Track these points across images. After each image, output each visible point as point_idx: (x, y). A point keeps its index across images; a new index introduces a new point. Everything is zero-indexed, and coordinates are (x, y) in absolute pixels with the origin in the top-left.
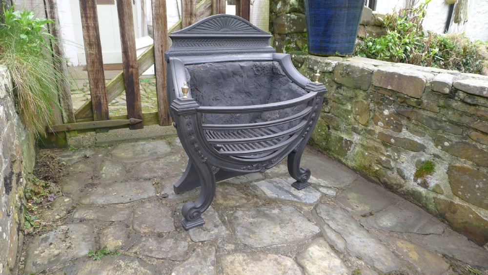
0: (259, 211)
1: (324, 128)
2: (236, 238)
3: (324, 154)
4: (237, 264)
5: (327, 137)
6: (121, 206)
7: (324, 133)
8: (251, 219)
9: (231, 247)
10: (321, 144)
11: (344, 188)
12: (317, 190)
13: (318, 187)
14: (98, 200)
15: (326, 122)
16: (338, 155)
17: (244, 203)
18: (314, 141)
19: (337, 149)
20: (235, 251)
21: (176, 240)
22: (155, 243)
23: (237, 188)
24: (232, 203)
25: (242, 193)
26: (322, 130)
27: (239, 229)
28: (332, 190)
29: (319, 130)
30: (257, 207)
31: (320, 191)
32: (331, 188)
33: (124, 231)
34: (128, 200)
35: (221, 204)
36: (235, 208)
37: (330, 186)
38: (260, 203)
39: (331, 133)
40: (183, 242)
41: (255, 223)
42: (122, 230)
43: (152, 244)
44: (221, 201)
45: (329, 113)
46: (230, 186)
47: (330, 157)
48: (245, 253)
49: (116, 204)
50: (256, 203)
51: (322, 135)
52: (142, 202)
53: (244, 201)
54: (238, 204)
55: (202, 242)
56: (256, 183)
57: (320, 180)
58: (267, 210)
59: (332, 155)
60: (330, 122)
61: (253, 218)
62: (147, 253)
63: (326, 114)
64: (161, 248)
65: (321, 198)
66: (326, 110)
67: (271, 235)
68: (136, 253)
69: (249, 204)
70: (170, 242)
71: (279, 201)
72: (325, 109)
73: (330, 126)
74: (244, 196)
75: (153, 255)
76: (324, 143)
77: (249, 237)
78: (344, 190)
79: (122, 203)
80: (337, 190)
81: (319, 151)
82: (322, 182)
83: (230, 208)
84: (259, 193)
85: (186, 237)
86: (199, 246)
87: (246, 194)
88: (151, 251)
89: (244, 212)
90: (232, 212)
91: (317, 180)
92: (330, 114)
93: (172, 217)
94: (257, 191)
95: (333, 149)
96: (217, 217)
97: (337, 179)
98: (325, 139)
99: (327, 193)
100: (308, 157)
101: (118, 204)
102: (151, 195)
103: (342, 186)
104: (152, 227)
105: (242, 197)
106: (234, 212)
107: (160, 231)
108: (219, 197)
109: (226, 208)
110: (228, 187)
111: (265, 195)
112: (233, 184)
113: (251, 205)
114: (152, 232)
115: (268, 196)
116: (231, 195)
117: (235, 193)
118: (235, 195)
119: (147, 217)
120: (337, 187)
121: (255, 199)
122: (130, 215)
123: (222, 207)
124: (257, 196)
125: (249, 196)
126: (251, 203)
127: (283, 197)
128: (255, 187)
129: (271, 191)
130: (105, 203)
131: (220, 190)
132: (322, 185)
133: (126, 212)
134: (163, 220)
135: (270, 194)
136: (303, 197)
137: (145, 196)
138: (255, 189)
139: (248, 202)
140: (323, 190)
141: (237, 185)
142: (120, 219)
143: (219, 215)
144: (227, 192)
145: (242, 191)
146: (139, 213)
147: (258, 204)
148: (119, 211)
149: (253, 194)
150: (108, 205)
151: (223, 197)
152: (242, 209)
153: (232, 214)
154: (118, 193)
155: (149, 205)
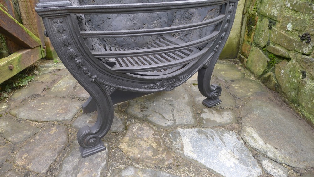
1: (297, 75)
3: (290, 107)
5: (299, 88)
6: (33, 124)
7: (296, 81)
10: (289, 94)
11: (303, 171)
12: (259, 162)
14: (21, 113)
15: (301, 66)
16: (310, 113)
17: (148, 158)
18: (281, 88)
19: (309, 106)
23: (155, 131)
24: (134, 152)
25: (155, 139)
26: (294, 77)
28: (282, 170)
29: (290, 76)
30: (159, 168)
31: (261, 166)
32: (281, 164)
34: (45, 119)
35: (121, 151)
36: (129, 161)
37: (280, 159)
38: (166, 163)
39: (306, 82)
44: (123, 146)
45: (308, 55)
46: (149, 126)
47: (298, 114)
49: (31, 121)
50: (162, 161)
51: (292, 83)
52: (53, 124)
53: (150, 153)
54: (139, 156)
56: (180, 130)
57: (268, 145)
59: (301, 111)
60: (307, 68)
63: (303, 56)
66: (305, 51)
69: (153, 160)
71: (194, 167)
72: (304, 49)
73: (307, 74)
74: (154, 145)
76: (293, 94)
78: (301, 174)
79: (37, 121)
80: (291, 171)
81: (285, 101)
82: (272, 151)
83: (125, 159)
84: (176, 145)
87: (159, 144)
89: (136, 172)
90: (122, 167)
91: (264, 145)
92: (309, 57)
94: (176, 141)
95: (303, 104)
96: (99, 170)
97: (297, 152)
98: (295, 89)
99: (272, 173)
100: (266, 107)
101: (33, 121)
102: (66, 118)
103: (301, 166)
104: (30, 161)
105: (151, 147)
106: (125, 168)
107: (31, 169)
108: (127, 138)
109: (122, 158)
110: (146, 128)
111: (182, 150)
112: (155, 125)
113: (154, 162)
114: (24, 167)
115: (185, 153)
116: (142, 140)
117: (147, 138)
118: (146, 142)
119: (38, 145)
120: (293, 165)
121: (165, 153)
122: (30, 137)
123: (120, 154)
124: (171, 149)
125: (160, 147)
126: (156, 160)
127: (203, 161)
128: (177, 136)
129: (194, 147)
130: (24, 118)
131: (135, 128)
132: (270, 155)
133: (29, 133)
134: (48, 154)
135: (189, 151)
136: (232, 169)
137: (61, 118)
138: (175, 138)
139: (153, 156)
140: (268, 166)
141: (159, 127)
142: (16, 140)
143: (106, 166)
144: (140, 135)
145: (158, 137)
146: (38, 138)
147: (164, 163)
148: (26, 130)
149: (168, 145)
150: (25, 120)
151: (131, 140)
152: (137, 166)
153: (121, 170)
154: (44, 109)
155: (54, 130)
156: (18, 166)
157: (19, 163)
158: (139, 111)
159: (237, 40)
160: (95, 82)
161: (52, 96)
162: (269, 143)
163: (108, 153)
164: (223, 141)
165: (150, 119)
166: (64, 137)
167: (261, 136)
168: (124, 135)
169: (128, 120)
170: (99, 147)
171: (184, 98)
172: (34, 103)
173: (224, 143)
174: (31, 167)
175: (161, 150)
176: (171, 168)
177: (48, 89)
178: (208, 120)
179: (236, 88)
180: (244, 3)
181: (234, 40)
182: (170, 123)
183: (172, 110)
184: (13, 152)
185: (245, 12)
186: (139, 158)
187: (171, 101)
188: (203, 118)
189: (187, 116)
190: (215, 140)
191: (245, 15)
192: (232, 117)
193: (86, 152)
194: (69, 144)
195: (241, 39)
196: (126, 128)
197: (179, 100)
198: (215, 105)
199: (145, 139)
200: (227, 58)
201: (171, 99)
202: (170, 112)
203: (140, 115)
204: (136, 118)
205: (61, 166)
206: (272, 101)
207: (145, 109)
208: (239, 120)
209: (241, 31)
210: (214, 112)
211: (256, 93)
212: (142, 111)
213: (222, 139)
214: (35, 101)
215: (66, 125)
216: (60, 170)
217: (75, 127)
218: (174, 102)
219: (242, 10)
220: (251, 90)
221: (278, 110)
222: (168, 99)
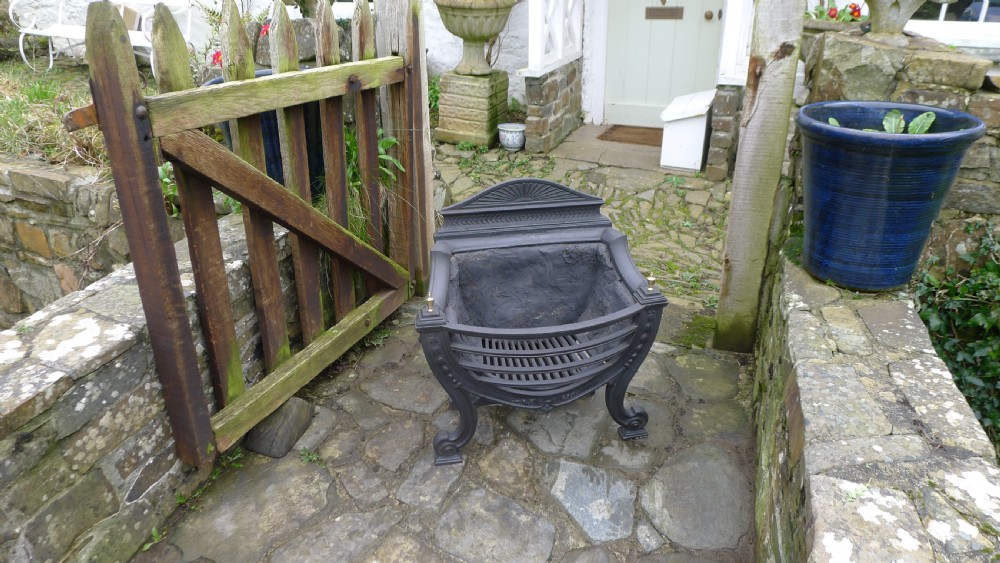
0: (505, 505)
2: (434, 522)
4: (397, 552)
6: (386, 410)
8: (482, 510)
9: (418, 528)
11: (682, 550)
12: (636, 525)
13: (644, 520)
14: (373, 391)
17: (507, 484)
20: (417, 536)
21: (383, 484)
22: (363, 474)
23: (530, 455)
24: (494, 474)
25: (525, 465)
27: (453, 512)
28: (657, 541)
30: (514, 498)
31: (634, 530)
32: (661, 534)
33: (354, 444)
34: (400, 406)
35: (480, 468)
36: (483, 481)
37: (665, 530)
40: (385, 490)
41: (480, 517)
42: (354, 441)
43: (359, 473)
46: (526, 447)
48: (422, 545)
49: (384, 404)
50: (520, 492)
52: (408, 415)
53: (511, 480)
54: (497, 480)
55: (401, 503)
56: (562, 461)
57: (665, 511)
58: (516, 510)
61: (487, 509)
62: (345, 481)
64: (362, 484)
65: (618, 542)
67: (475, 545)
68: (338, 474)
69: (510, 488)
70: (377, 481)
71: (554, 508)
74: (521, 472)
75: (347, 487)
77: (450, 530)
78: (677, 552)
79: (390, 407)
80: (667, 545)
82: (662, 519)
83: (481, 480)
84: (547, 479)
85: (394, 487)
86: (392, 504)
87: (526, 472)
88: (351, 481)
89: (486, 494)
90: (474, 486)
91: (659, 510)
93: (412, 453)
94: (550, 474)
96: (449, 483)
97: (696, 528)
99: (642, 540)
101: (386, 406)
102: (426, 411)
103: (686, 544)
104: (381, 454)
105: (516, 472)
106: (477, 488)
107: (381, 464)
108: (491, 456)
109: (477, 477)
110: (521, 448)
111: (551, 487)
112: (534, 447)
113: (511, 491)
114: (374, 460)
115: (552, 491)
116: (509, 462)
117: (516, 462)
118: (512, 465)
119: (390, 439)
120: (674, 540)
121: (528, 484)
122: (381, 426)
123: (476, 472)
124: (538, 481)
125: (527, 476)
126: (514, 489)
127: (567, 505)
128: (554, 468)
129: (567, 486)
130: (377, 398)
131: (505, 446)
132: (656, 521)
133: (381, 421)
134: (400, 452)
135: (559, 489)
136: (595, 523)
137: (420, 410)
138: (551, 471)
139: (514, 483)
140: (643, 531)
141: (538, 450)
142: (367, 427)
143: (457, 481)
144: (509, 455)
145: (530, 464)
146: (390, 429)
147: (521, 495)
148: (378, 416)
149: (538, 476)
150: (377, 402)
151: (495, 459)
152: (491, 489)
153: (471, 489)
154: (401, 391)
155: (409, 424)
156: (368, 457)
157: (370, 455)
158: (522, 422)
159: (751, 320)
160: (459, 388)
161: (414, 370)
162: (668, 510)
163: (464, 468)
164: (608, 489)
165: (532, 437)
166: (420, 436)
167: (666, 497)
168: (490, 450)
169: (503, 432)
170: (456, 458)
171: (596, 416)
172: (389, 377)
173: (608, 492)
174: (380, 462)
175: (525, 479)
176: (526, 502)
177: (410, 356)
178: (608, 458)
179: (696, 416)
180: (764, 256)
181: (746, 319)
182: (554, 449)
183: (567, 432)
184: (363, 440)
185: (767, 273)
186: (496, 482)
187: (574, 416)
188: (603, 453)
189: (582, 445)
190: (600, 486)
191: (766, 277)
192: (647, 462)
193: (440, 460)
194: (423, 446)
195: (760, 319)
196: (496, 442)
197: (587, 417)
198: (634, 438)
199: (513, 461)
200: (731, 349)
201: (576, 413)
202: (563, 433)
203: (521, 429)
204: (514, 431)
205: (411, 468)
206: (738, 453)
207: (532, 422)
208: (652, 470)
209: (759, 305)
210: (626, 448)
211: (722, 435)
212: (526, 423)
213: (609, 487)
214: (391, 376)
215: (424, 421)
216: (410, 472)
217: (434, 426)
218: (578, 419)
219: (761, 269)
220: (719, 426)
221: (730, 469)
222: (571, 412)
